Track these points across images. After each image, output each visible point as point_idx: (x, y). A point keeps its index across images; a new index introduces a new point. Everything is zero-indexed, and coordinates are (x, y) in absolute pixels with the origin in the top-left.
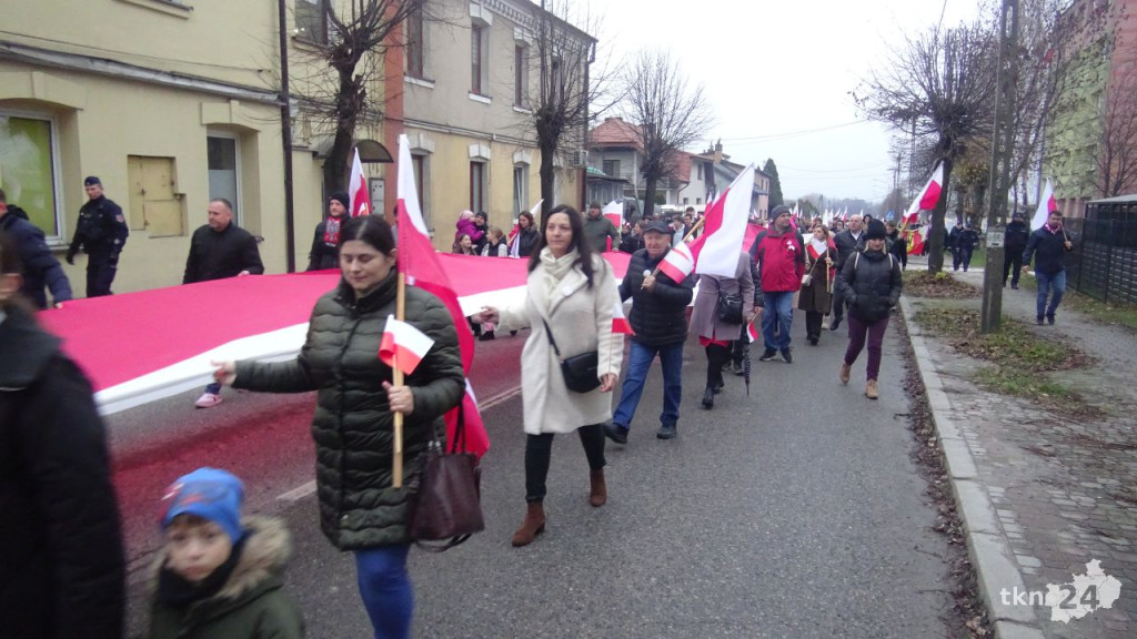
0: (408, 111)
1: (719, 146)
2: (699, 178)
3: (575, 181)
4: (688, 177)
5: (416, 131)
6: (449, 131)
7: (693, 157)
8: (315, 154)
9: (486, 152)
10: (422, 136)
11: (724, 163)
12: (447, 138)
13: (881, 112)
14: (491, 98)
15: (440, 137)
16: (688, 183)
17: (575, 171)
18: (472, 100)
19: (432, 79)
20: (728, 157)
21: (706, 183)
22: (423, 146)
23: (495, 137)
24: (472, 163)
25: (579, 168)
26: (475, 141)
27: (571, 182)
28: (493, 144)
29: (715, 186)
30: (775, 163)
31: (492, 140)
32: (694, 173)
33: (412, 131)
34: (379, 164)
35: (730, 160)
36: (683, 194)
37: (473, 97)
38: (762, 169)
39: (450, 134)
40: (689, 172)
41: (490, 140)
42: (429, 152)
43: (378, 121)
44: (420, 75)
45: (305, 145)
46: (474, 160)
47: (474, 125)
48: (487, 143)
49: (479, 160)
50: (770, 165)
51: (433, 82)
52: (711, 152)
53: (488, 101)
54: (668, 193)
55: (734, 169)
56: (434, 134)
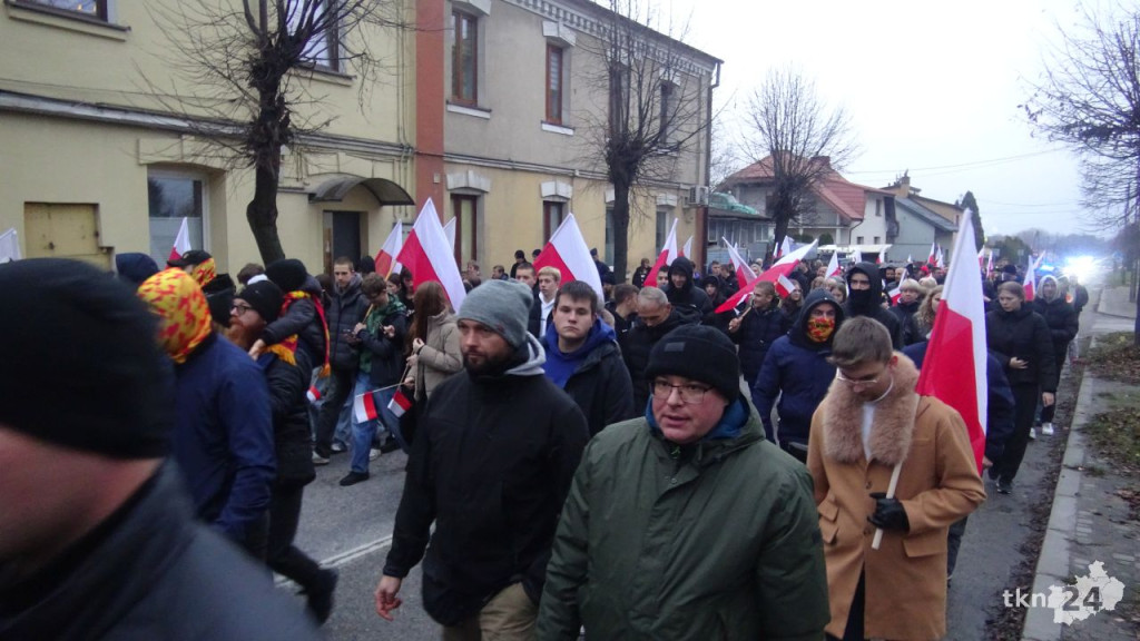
0: (449, 145)
1: (906, 179)
2: (878, 214)
3: (694, 221)
4: (863, 213)
5: (466, 167)
6: (513, 167)
7: (868, 192)
8: (312, 196)
9: (564, 189)
10: (471, 173)
11: (914, 197)
12: (509, 176)
13: (1067, 129)
14: (574, 129)
15: (499, 173)
16: (861, 220)
17: (694, 210)
18: (547, 131)
19: (487, 107)
20: (919, 190)
21: (887, 220)
22: (473, 184)
23: (577, 174)
24: (547, 205)
25: (697, 207)
26: (551, 177)
27: (688, 222)
28: (576, 181)
29: (897, 223)
30: (975, 197)
31: (574, 177)
32: (870, 209)
33: (458, 167)
34: (409, 207)
35: (921, 194)
36: (855, 233)
37: (546, 127)
38: (960, 203)
39: (514, 170)
40: (864, 208)
41: (571, 177)
42: (483, 192)
43: (406, 157)
44: (473, 105)
45: (298, 185)
46: (551, 200)
47: (550, 158)
48: (568, 180)
49: (557, 200)
50: (969, 201)
51: (489, 111)
52: (897, 186)
53: (570, 132)
54: (838, 232)
55: (925, 204)
56: (491, 170)
